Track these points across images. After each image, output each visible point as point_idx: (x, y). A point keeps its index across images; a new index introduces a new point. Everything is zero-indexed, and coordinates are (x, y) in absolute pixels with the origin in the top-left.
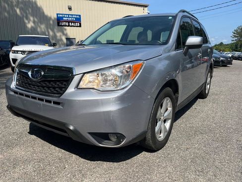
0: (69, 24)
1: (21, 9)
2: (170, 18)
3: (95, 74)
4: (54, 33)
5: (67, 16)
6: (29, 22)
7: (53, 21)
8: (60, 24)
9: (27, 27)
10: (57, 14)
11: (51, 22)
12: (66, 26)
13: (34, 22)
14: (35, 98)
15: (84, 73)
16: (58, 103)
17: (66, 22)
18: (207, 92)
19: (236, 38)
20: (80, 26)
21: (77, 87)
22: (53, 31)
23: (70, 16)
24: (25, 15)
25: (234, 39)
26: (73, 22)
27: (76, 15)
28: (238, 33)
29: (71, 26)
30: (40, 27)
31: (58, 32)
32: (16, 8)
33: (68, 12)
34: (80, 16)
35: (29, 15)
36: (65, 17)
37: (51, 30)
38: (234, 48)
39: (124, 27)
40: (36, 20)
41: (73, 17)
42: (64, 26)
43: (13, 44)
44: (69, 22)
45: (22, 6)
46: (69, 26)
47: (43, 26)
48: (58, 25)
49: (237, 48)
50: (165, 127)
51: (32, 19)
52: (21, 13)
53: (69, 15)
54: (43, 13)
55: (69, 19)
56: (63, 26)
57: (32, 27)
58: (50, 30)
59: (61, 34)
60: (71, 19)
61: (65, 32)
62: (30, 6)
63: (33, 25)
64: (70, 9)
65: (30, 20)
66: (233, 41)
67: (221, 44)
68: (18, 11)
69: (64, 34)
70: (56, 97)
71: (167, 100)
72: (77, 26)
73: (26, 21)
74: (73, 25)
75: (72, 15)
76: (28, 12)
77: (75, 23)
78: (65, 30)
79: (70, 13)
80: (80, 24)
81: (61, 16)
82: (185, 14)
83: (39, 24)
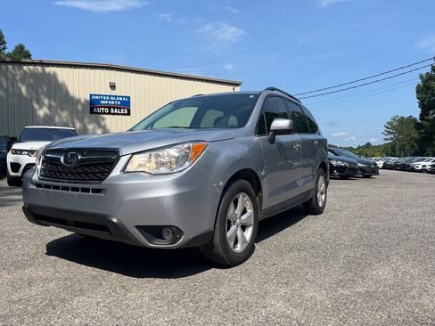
0: (110, 110)
1: (29, 87)
2: (252, 96)
3: (147, 155)
4: (84, 125)
5: (108, 98)
6: (41, 107)
7: (83, 105)
8: (95, 110)
9: (36, 115)
10: (91, 95)
11: (80, 107)
12: (105, 113)
13: (50, 107)
14: (66, 189)
15: (133, 154)
16: (98, 191)
17: (105, 107)
18: (320, 205)
19: (392, 136)
20: (129, 114)
21: (124, 170)
22: (81, 120)
23: (112, 98)
24: (34, 95)
25: (388, 137)
26: (117, 108)
27: (123, 97)
28: (393, 127)
29: (114, 114)
30: (59, 115)
31: (90, 123)
32: (20, 85)
33: (109, 92)
34: (129, 98)
35: (42, 97)
36: (103, 100)
37: (79, 119)
38: (390, 151)
39: (194, 110)
40: (53, 103)
41: (118, 99)
42: (101, 113)
43: (14, 140)
44: (109, 108)
45: (31, 81)
46: (109, 113)
47: (65, 114)
48: (92, 112)
49: (394, 151)
50: (243, 237)
51: (46, 101)
52: (28, 93)
53: (110, 96)
54: (67, 93)
55: (110, 102)
56: (99, 113)
57: (46, 115)
58: (76, 121)
59: (96, 126)
60: (113, 102)
61: (102, 123)
62: (46, 80)
63: (47, 111)
64: (113, 87)
65: (44, 104)
66: (387, 139)
67: (368, 145)
68: (23, 89)
69: (100, 126)
70: (96, 183)
71: (244, 197)
72: (124, 114)
73: (36, 106)
74: (116, 111)
75: (116, 97)
76: (40, 91)
77: (120, 108)
78: (103, 119)
79: (113, 93)
80: (129, 111)
81: (97, 97)
82: (275, 92)
83: (59, 111)
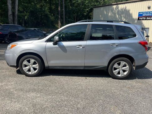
0: (146, 18)
5: (146, 13)
12: (144, 20)
17: (144, 17)
23: (148, 13)
26: (150, 17)
29: (148, 20)
33: (147, 10)
36: (144, 14)
41: (151, 13)
46: (146, 19)
48: (139, 19)
53: (147, 12)
55: (147, 15)
56: (141, 20)
60: (148, 15)
64: (149, 8)
79: (149, 11)
81: (141, 13)
